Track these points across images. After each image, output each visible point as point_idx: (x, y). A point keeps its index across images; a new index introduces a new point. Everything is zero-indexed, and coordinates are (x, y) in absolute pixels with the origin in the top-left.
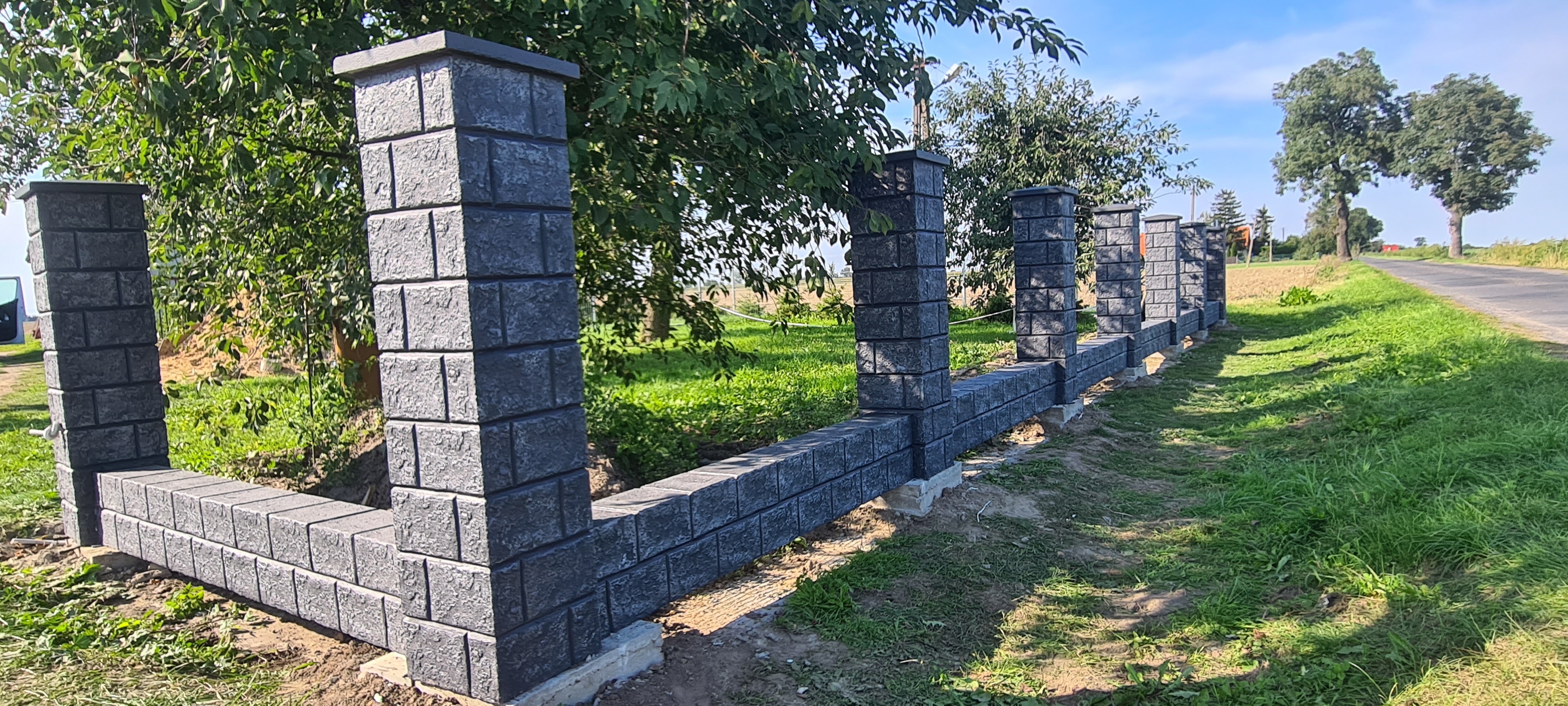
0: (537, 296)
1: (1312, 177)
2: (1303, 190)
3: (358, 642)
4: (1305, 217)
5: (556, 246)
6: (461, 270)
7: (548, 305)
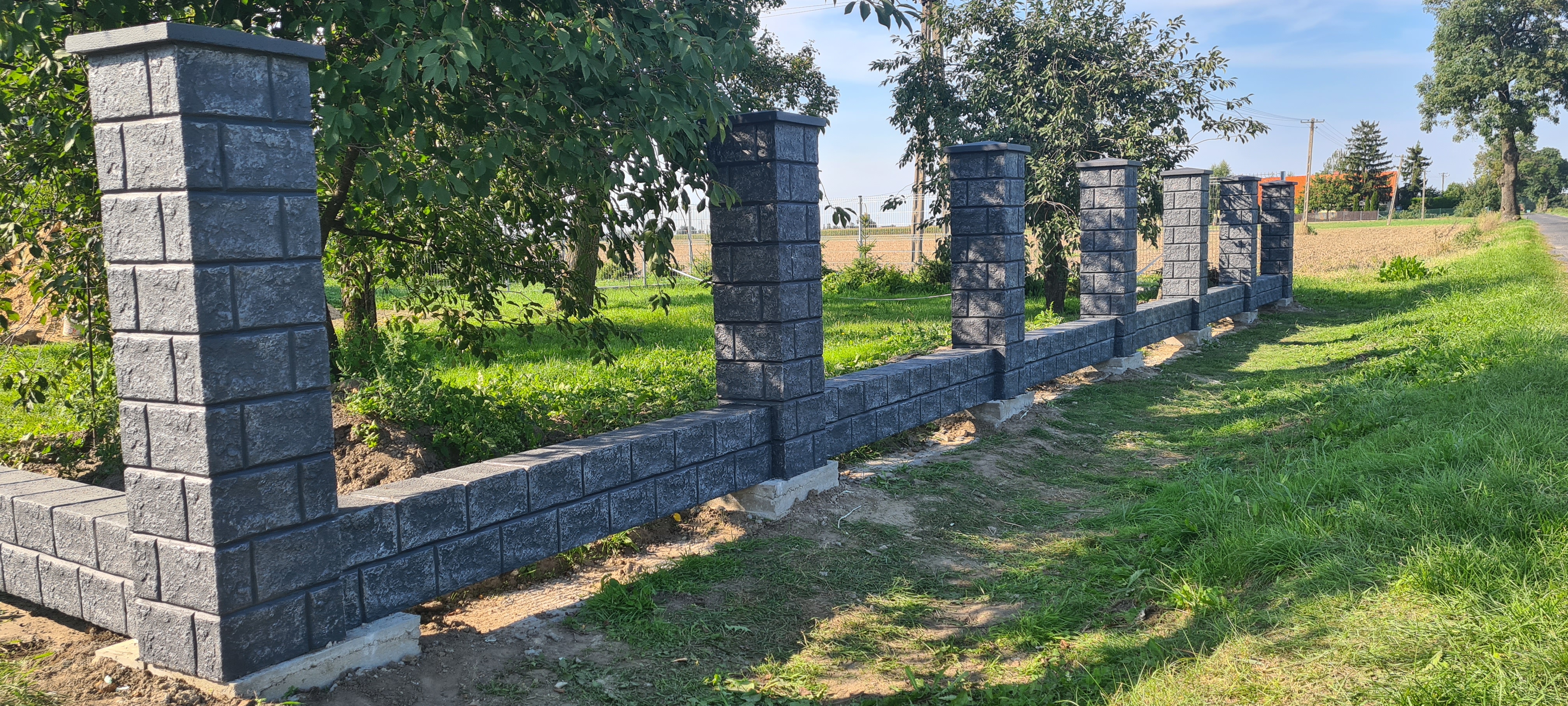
0: (275, 279)
1: (1471, 109)
2: (1459, 125)
3: (99, 629)
4: (1475, 160)
5: (298, 229)
6: (188, 254)
7: (288, 288)
